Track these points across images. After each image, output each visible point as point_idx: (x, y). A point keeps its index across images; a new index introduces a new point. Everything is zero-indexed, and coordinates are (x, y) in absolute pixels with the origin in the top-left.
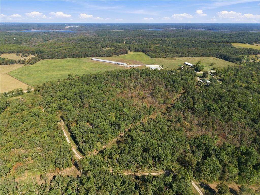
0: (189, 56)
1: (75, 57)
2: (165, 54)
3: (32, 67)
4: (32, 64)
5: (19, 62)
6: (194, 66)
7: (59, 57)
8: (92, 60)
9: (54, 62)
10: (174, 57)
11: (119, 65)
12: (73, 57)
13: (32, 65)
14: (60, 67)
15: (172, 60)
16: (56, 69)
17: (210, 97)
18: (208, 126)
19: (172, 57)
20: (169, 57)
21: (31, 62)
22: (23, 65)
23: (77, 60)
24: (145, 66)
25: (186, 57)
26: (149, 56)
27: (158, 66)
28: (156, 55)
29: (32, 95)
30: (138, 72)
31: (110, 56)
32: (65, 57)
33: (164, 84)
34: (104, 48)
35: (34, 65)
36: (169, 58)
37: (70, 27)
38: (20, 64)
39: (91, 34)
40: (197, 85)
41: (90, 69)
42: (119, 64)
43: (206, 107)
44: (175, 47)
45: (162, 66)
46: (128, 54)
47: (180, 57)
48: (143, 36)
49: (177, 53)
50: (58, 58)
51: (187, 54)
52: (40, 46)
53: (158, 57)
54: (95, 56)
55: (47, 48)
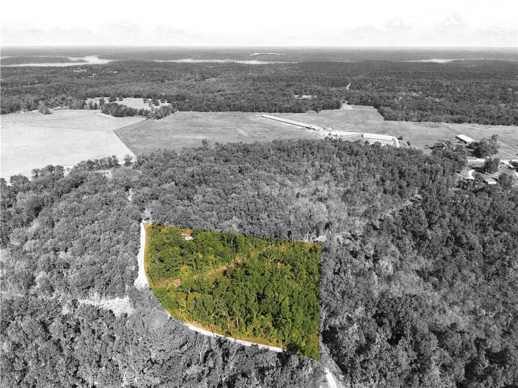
0: (477, 122)
1: (236, 111)
2: (422, 114)
3: (157, 123)
4: (159, 118)
5: (141, 113)
6: (476, 144)
7: (207, 108)
8: (263, 117)
9: (197, 117)
10: (439, 121)
11: (309, 130)
12: (231, 110)
13: (157, 121)
14: (201, 126)
15: (432, 127)
16: (192, 130)
17: (471, 216)
18: (440, 279)
19: (435, 122)
20: (427, 121)
21: (159, 114)
22: (144, 118)
23: (235, 116)
24: (362, 136)
25: (470, 122)
26: (383, 116)
27: (391, 138)
28: (400, 115)
29: (130, 170)
30: (335, 146)
31: (300, 111)
32: (218, 109)
33: (378, 176)
34: (298, 96)
35: (162, 120)
36: (427, 123)
37: (257, 54)
38: (142, 116)
39: (291, 68)
40: (458, 187)
41: (250, 134)
42: (308, 128)
43: (453, 237)
44: (457, 101)
45: (400, 139)
46: (342, 109)
47: (455, 122)
48: (394, 73)
49: (452, 113)
50: (206, 111)
51: (474, 117)
52: (189, 88)
53: (402, 120)
54: (271, 110)
55: (198, 92)
